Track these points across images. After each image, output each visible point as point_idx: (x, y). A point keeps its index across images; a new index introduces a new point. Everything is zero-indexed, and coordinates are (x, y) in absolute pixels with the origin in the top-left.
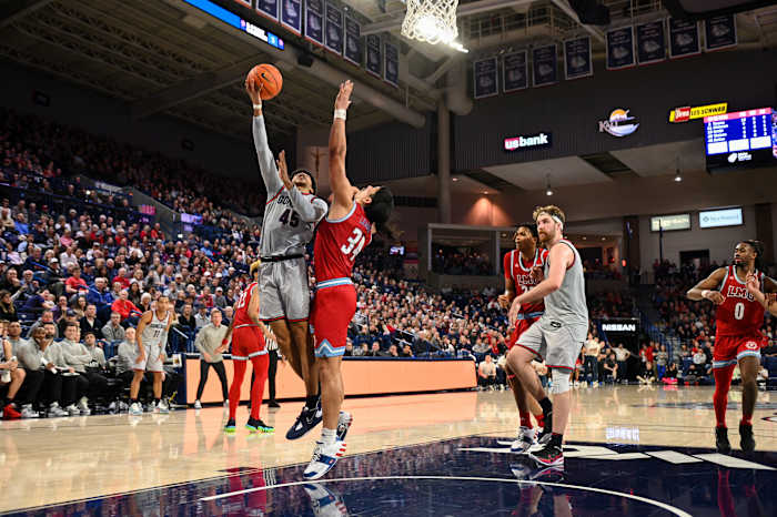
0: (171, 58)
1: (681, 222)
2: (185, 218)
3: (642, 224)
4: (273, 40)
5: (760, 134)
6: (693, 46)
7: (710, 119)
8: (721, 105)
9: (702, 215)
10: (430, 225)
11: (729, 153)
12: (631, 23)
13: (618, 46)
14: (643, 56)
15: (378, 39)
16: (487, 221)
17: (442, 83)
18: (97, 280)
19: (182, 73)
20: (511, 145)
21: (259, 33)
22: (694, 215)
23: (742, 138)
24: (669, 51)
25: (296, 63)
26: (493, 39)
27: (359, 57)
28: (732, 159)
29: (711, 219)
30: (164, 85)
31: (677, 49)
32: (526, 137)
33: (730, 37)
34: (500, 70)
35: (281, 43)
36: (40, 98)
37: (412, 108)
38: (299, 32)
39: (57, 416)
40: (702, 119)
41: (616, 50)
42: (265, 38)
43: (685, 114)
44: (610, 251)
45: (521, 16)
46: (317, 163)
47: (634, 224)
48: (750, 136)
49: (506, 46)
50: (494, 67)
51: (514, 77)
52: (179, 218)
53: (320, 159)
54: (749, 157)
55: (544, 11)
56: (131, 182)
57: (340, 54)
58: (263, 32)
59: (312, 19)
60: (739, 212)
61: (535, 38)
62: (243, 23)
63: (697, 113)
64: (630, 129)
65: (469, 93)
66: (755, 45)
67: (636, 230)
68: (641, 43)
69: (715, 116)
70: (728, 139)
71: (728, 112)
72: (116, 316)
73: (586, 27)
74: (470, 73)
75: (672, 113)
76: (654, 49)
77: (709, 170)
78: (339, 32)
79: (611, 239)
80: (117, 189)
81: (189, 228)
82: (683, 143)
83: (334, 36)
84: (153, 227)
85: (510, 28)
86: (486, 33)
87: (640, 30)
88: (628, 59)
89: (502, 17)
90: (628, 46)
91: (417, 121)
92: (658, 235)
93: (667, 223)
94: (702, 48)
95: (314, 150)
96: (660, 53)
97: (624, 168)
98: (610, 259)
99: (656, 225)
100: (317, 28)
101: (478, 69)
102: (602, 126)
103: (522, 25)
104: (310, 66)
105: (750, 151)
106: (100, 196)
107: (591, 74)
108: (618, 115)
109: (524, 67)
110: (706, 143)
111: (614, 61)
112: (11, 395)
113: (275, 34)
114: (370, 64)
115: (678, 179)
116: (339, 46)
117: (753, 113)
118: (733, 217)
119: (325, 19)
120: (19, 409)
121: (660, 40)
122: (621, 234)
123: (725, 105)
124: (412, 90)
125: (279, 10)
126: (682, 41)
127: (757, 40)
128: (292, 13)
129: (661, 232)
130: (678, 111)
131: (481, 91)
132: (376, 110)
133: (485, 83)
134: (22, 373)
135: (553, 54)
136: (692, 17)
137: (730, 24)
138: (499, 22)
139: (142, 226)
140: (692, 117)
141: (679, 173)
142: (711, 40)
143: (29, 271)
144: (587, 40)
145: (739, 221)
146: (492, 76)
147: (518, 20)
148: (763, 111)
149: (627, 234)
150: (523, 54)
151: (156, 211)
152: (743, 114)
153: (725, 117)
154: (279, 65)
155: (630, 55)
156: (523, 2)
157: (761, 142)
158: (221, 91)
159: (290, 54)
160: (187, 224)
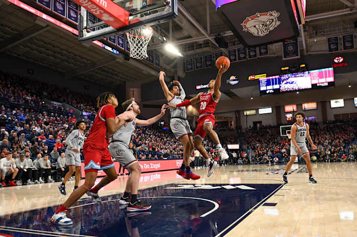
0: (78, 57)
1: (253, 112)
2: (84, 113)
3: (241, 113)
4: (115, 51)
5: (276, 84)
6: (255, 56)
7: (261, 79)
8: (264, 75)
9: (259, 110)
11: (267, 90)
12: (236, 48)
13: (232, 55)
14: (240, 58)
16: (191, 113)
17: (175, 67)
18: (50, 136)
19: (84, 63)
20: (198, 87)
21: (110, 49)
22: (257, 110)
23: (271, 85)
24: (248, 57)
25: (123, 59)
26: (191, 52)
28: (268, 92)
29: (262, 111)
30: (77, 67)
31: (250, 56)
32: (203, 85)
33: (266, 53)
34: (194, 63)
35: (118, 52)
36: (30, 71)
38: (124, 49)
39: (30, 184)
40: (258, 79)
41: (231, 57)
42: (112, 51)
43: (253, 77)
44: (231, 122)
45: (201, 45)
47: (239, 113)
48: (273, 85)
49: (196, 55)
50: (192, 61)
51: (199, 65)
52: (82, 113)
53: (134, 93)
54: (273, 91)
55: (208, 43)
56: (64, 101)
59: (128, 45)
60: (271, 109)
61: (205, 52)
62: (104, 45)
63: (257, 77)
64: (236, 82)
65: (184, 70)
66: (274, 55)
67: (239, 115)
68: (239, 54)
69: (263, 78)
70: (266, 85)
72: (55, 148)
73: (222, 49)
74: (184, 63)
75: (249, 77)
76: (243, 56)
77: (261, 95)
79: (231, 118)
80: (59, 104)
81: (86, 117)
84: (72, 117)
85: (197, 48)
86: (189, 50)
89: (194, 45)
90: (235, 55)
92: (246, 117)
93: (248, 113)
94: (258, 56)
95: (132, 89)
96: (245, 58)
97: (235, 95)
98: (231, 125)
99: (245, 114)
101: (187, 62)
102: (228, 81)
103: (201, 48)
104: (128, 60)
105: (273, 90)
106: (53, 106)
108: (232, 78)
109: (201, 62)
110: (260, 87)
111: (231, 60)
112: (13, 178)
113: (115, 49)
115: (252, 98)
117: (274, 77)
118: (268, 110)
120: (15, 182)
121: (245, 53)
122: (235, 116)
125: (116, 41)
126: (252, 54)
127: (275, 54)
128: (121, 42)
130: (251, 76)
131: (188, 69)
132: (153, 76)
133: (189, 67)
134: (17, 170)
135: (211, 57)
136: (255, 46)
137: (266, 49)
139: (68, 117)
140: (255, 78)
141: (252, 96)
142: (261, 54)
143: (23, 134)
144: (222, 53)
145: (271, 112)
146: (192, 64)
147: (199, 46)
148: (277, 77)
149: (236, 117)
150: (201, 57)
151: (74, 111)
152: (271, 78)
153: (266, 78)
154: (118, 60)
155: (236, 58)
156: (201, 40)
157: (276, 87)
158: (98, 69)
159: (121, 56)
160: (86, 116)
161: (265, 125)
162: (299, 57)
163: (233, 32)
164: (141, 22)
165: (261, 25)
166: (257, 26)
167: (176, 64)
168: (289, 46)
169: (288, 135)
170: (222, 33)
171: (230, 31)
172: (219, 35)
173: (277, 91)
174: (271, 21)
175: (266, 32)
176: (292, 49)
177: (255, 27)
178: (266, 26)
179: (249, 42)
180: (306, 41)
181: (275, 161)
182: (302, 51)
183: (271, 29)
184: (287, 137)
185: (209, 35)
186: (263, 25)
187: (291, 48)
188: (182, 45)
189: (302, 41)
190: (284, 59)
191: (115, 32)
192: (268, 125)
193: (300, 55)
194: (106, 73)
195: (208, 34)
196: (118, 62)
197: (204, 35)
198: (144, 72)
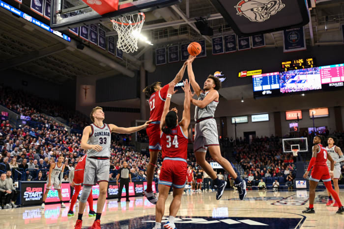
0: (17, 44)
1: (244, 119)
3: (228, 120)
4: (66, 37)
5: (275, 83)
6: (247, 46)
7: (255, 76)
8: (259, 71)
9: (253, 117)
10: (137, 121)
12: (222, 35)
13: (217, 45)
14: (227, 49)
15: (114, 38)
17: (142, 58)
19: (23, 51)
21: (59, 34)
22: (249, 117)
23: (268, 84)
24: (238, 47)
25: (76, 47)
26: (164, 40)
27: (105, 46)
28: (264, 93)
29: (256, 118)
30: (13, 56)
31: (241, 47)
32: (179, 83)
33: (262, 42)
34: (167, 53)
35: (69, 39)
37: (129, 69)
38: (77, 34)
40: (252, 76)
41: (216, 46)
42: (62, 36)
43: (245, 74)
45: (176, 30)
46: (86, 92)
47: (224, 120)
48: (271, 83)
49: (170, 43)
50: (164, 52)
51: (173, 56)
52: (19, 117)
53: (87, 91)
54: (270, 92)
55: (186, 29)
57: (96, 44)
58: (61, 34)
59: (83, 29)
60: (267, 115)
61: (182, 40)
62: (52, 30)
63: (249, 73)
64: (222, 80)
65: (154, 63)
66: (272, 46)
67: (225, 122)
68: (226, 44)
69: (257, 75)
70: (262, 85)
71: (262, 73)
73: (204, 36)
74: (154, 54)
75: (240, 74)
76: (232, 46)
77: (255, 97)
78: (96, 35)
81: (24, 122)
82: (244, 86)
83: (94, 37)
85: (171, 35)
86: (161, 37)
87: (226, 38)
88: (221, 50)
89: (168, 30)
90: (221, 45)
91: (131, 74)
92: (234, 125)
93: (238, 120)
94: (251, 46)
95: (84, 86)
96: (234, 48)
99: (233, 121)
100: (86, 33)
101: (158, 53)
103: (176, 34)
104: (82, 48)
105: (271, 90)
107: (206, 56)
108: (217, 74)
109: (176, 53)
110: (253, 86)
111: (215, 51)
113: (66, 35)
114: (110, 49)
115: (242, 101)
116: (96, 41)
117: (272, 74)
118: (265, 117)
119: (89, 29)
121: (234, 43)
123: (261, 70)
124: (129, 61)
126: (243, 43)
127: (273, 44)
129: (236, 124)
130: (242, 73)
131: (159, 62)
132: (113, 69)
133: (161, 58)
137: (262, 37)
138: (167, 32)
139: (2, 121)
140: (247, 75)
141: (242, 99)
142: (255, 43)
144: (204, 41)
145: (268, 119)
146: (164, 56)
147: (174, 32)
148: (276, 73)
149: (222, 125)
150: (177, 46)
151: (8, 114)
152: (268, 74)
153: (261, 75)
154: (68, 48)
155: (222, 49)
156: (177, 25)
157: (275, 86)
158: (41, 59)
159: (73, 43)
160: (24, 120)
161: (260, 137)
162: (305, 48)
163: (222, 15)
164: (135, 6)
165: (260, 9)
166: (255, 10)
167: (143, 55)
168: (291, 34)
169: (293, 151)
170: (205, 17)
171: (220, 14)
172: (201, 18)
173: (276, 92)
174: (273, 3)
175: (266, 17)
176: (296, 38)
177: (252, 10)
178: (266, 9)
179: (244, 29)
180: (314, 28)
181: (275, 186)
182: (309, 40)
183: (273, 13)
184: (292, 153)
185: (189, 19)
186: (263, 8)
187: (294, 37)
188: (152, 30)
189: (309, 28)
190: (285, 51)
191: (100, 18)
192: (264, 137)
193: (307, 46)
194: (50, 65)
195: (186, 17)
196: (68, 51)
197: (181, 18)
198: (101, 64)
